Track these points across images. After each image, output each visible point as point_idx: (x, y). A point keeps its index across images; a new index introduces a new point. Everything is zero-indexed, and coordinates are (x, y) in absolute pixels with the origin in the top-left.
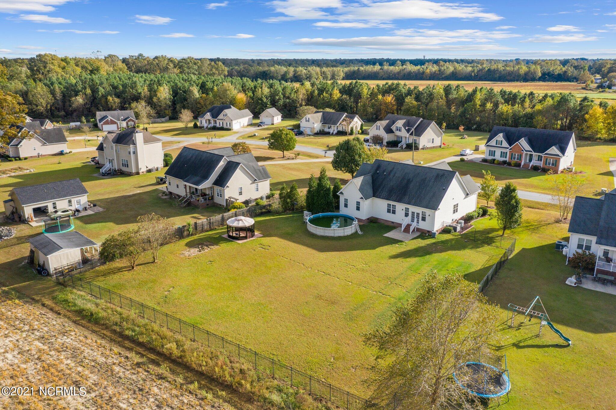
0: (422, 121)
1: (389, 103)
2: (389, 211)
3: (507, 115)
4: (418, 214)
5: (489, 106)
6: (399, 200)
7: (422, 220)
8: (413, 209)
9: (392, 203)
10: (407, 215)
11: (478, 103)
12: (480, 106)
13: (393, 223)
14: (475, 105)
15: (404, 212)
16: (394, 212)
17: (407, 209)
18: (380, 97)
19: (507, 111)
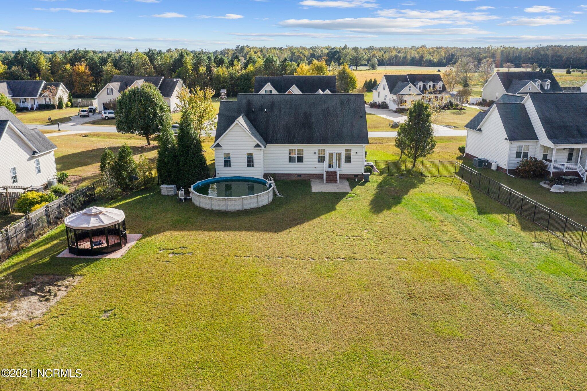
0: (164, 80)
1: (82, 73)
2: (291, 160)
3: (225, 78)
4: (339, 155)
5: (202, 69)
6: (309, 140)
7: (345, 162)
8: (330, 149)
9: (296, 147)
10: (321, 160)
11: (190, 67)
12: (192, 70)
13: (299, 175)
14: (187, 70)
15: (317, 156)
16: (300, 159)
17: (322, 151)
18: (68, 66)
19: (223, 73)
